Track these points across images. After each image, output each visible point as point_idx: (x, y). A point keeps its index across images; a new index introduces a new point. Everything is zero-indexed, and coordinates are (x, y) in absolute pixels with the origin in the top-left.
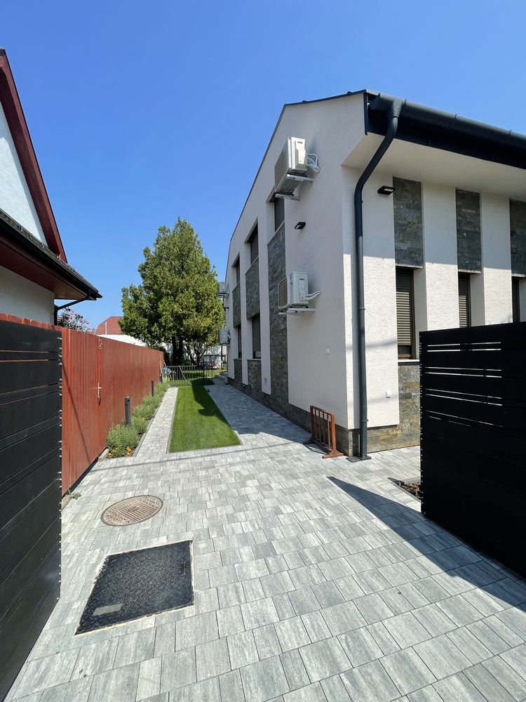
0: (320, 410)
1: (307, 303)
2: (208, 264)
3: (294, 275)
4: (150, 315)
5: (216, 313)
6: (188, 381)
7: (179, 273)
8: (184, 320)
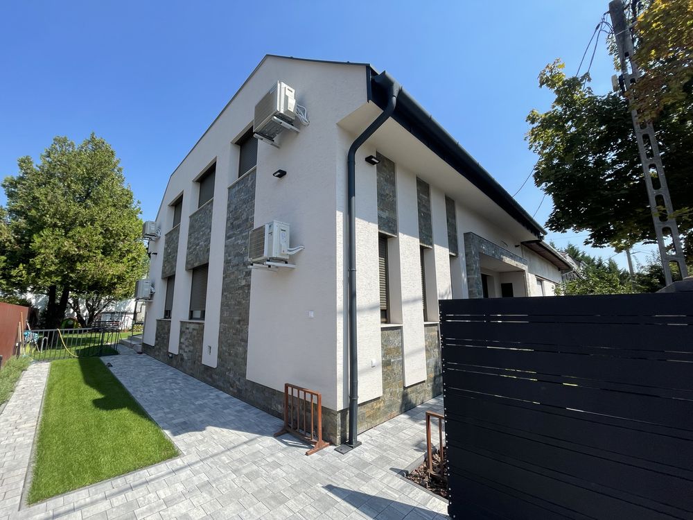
0: (299, 389)
1: (288, 258)
2: (131, 198)
3: (275, 225)
4: (13, 252)
5: (134, 258)
6: (71, 351)
7: (82, 201)
8: (78, 264)
